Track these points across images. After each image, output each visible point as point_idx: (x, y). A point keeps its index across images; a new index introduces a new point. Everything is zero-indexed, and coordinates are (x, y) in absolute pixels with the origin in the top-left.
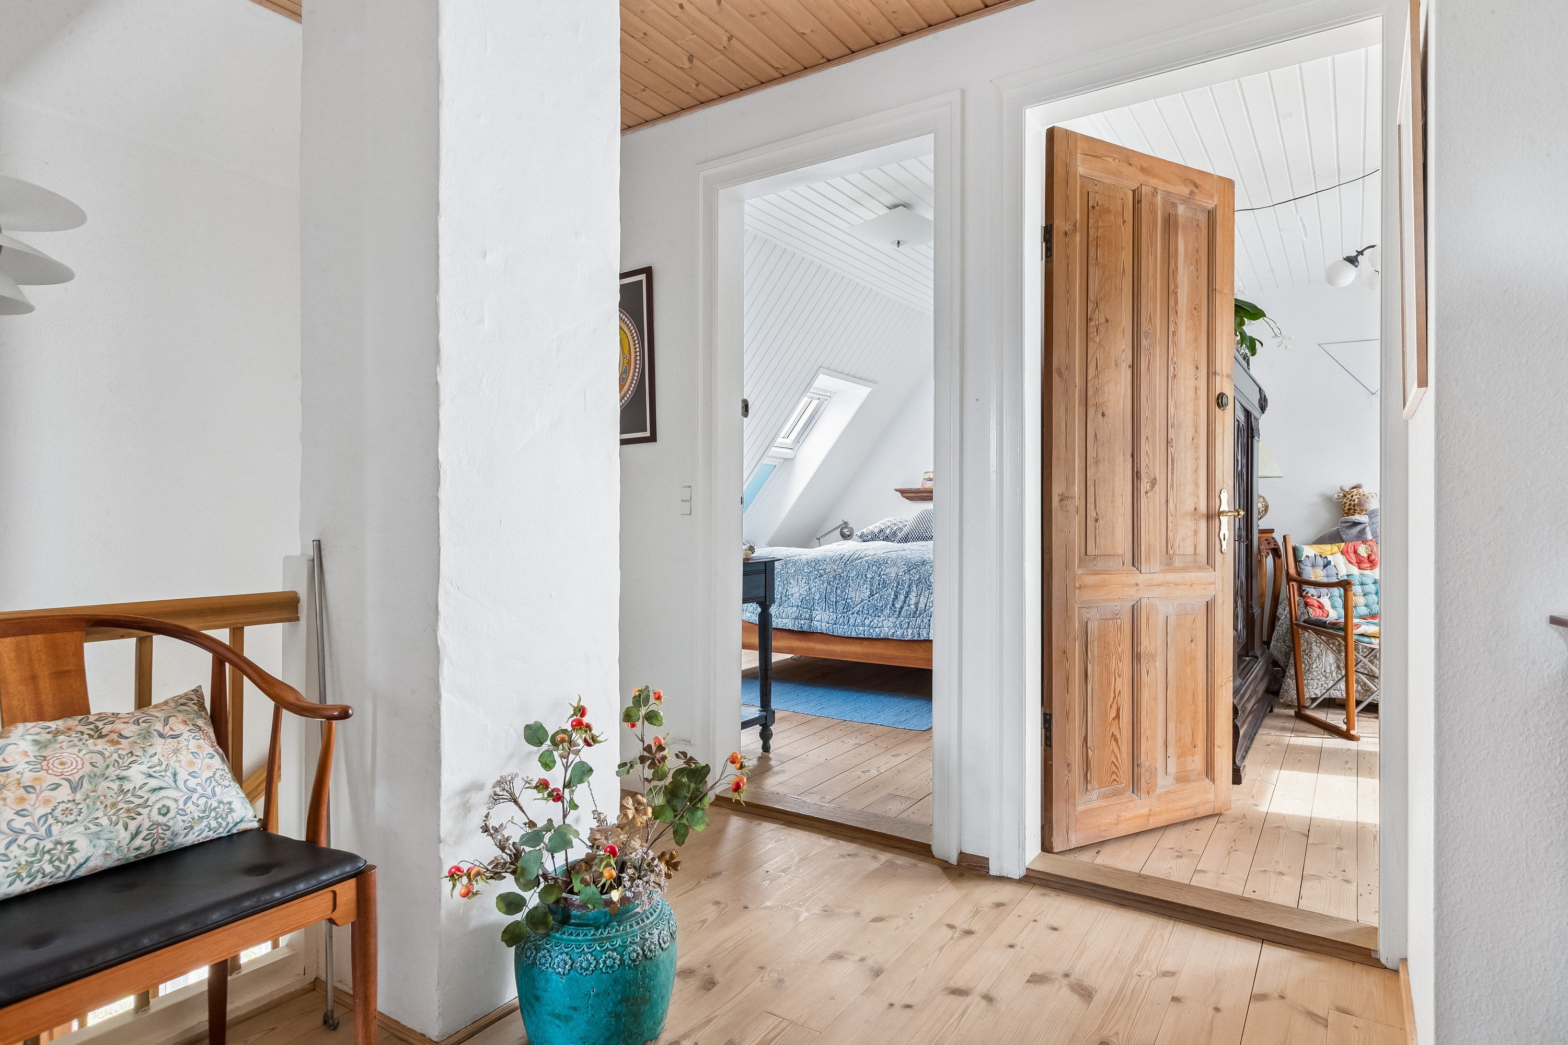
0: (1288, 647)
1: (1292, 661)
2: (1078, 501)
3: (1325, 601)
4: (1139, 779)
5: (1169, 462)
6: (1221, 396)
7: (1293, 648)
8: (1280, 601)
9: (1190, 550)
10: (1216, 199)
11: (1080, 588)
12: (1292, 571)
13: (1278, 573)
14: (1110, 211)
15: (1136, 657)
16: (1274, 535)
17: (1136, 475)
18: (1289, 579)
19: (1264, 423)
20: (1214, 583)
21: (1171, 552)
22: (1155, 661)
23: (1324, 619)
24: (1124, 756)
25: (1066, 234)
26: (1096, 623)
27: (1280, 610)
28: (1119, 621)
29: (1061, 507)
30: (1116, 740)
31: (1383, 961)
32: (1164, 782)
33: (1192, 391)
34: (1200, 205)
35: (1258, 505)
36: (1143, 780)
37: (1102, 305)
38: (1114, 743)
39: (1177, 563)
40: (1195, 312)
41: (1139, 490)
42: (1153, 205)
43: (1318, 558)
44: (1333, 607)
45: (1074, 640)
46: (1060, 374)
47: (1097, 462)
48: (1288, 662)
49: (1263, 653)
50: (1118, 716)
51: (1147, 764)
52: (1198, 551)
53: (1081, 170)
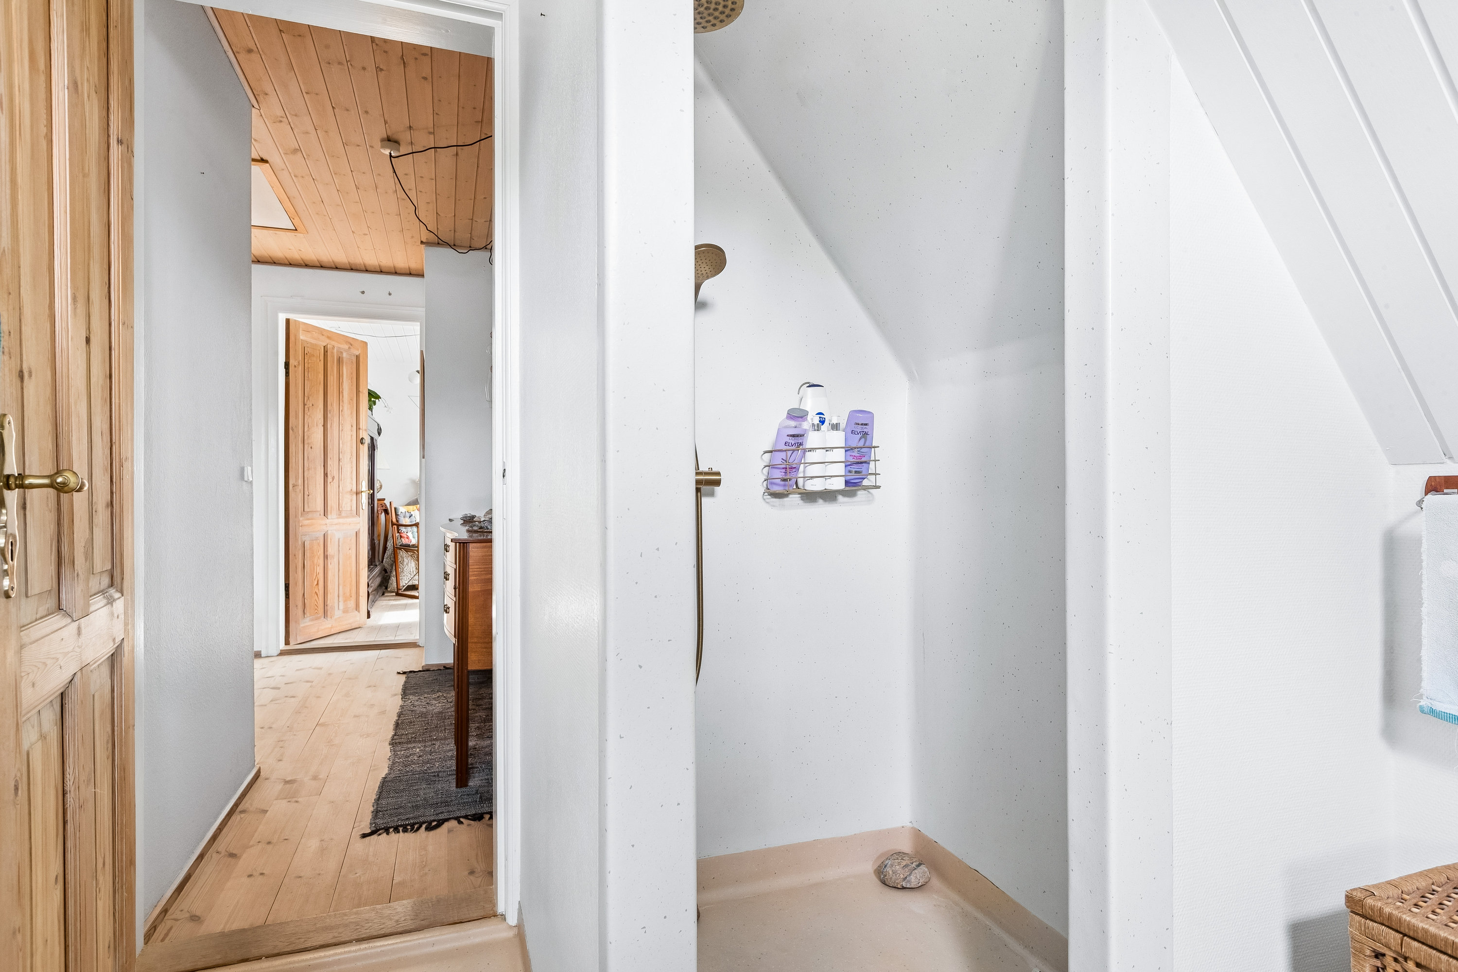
0: (392, 561)
1: (394, 568)
2: (301, 487)
3: (410, 534)
4: (327, 611)
5: (340, 469)
6: (362, 439)
7: (395, 562)
8: (388, 539)
9: (349, 509)
10: (360, 351)
11: (301, 526)
12: (394, 520)
13: (387, 523)
14: (314, 356)
15: (326, 557)
16: (385, 502)
17: (326, 475)
18: (393, 524)
19: (380, 442)
20: (359, 523)
21: (341, 509)
22: (334, 559)
23: (409, 543)
24: (321, 601)
25: (295, 366)
26: (308, 542)
27: (388, 543)
28: (318, 541)
29: (293, 489)
30: (317, 595)
31: (420, 645)
32: (338, 613)
33: (350, 437)
34: (352, 353)
35: (377, 485)
36: (329, 612)
37: (311, 398)
38: (316, 595)
39: (343, 514)
40: (351, 401)
41: (327, 482)
42: (332, 353)
43: (407, 513)
44: (414, 537)
45: (299, 549)
46: (293, 430)
47: (309, 469)
48: (392, 569)
49: (379, 564)
50: (318, 584)
51: (331, 605)
52: (352, 509)
53: (302, 337)
